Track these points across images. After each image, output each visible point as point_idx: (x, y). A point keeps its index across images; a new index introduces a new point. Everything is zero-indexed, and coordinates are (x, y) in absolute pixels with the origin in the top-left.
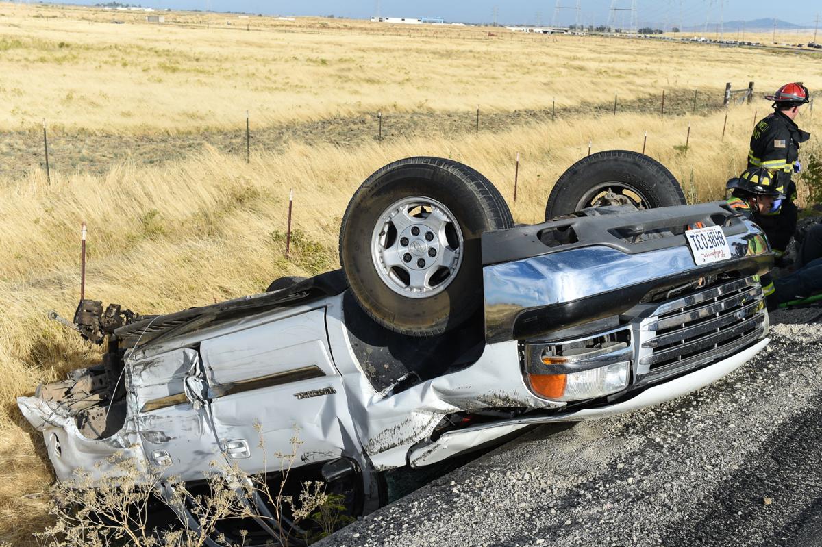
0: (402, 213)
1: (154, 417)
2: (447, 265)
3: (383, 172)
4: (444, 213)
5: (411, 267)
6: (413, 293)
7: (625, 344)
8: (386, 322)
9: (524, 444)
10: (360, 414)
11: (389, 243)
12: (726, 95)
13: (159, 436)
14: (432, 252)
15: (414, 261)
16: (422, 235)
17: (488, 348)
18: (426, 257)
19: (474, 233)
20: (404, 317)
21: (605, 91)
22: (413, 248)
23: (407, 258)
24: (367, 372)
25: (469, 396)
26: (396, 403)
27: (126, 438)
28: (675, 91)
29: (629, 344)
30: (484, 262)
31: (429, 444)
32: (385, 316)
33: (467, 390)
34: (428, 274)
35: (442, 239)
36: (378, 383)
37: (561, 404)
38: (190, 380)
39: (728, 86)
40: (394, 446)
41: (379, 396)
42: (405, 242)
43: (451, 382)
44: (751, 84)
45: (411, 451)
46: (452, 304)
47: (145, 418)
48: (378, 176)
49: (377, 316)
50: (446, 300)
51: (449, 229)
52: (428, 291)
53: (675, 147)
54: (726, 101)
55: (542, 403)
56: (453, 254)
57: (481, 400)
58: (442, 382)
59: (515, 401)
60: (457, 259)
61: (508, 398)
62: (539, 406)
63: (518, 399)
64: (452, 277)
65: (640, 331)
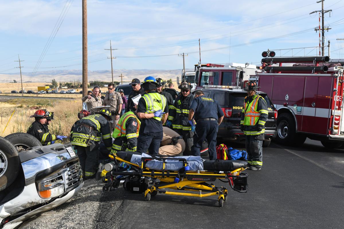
2: (3, 167)
7: (62, 180)
9: (30, 223)
17: (25, 187)
19: (11, 155)
25: (17, 206)
30: (21, 162)
33: (18, 204)
37: (49, 199)
43: (11, 203)
46: (8, 179)
50: (5, 178)
51: (1, 156)
55: (44, 201)
56: (4, 164)
57: (22, 206)
58: (8, 204)
59: (35, 203)
60: (6, 165)
61: (32, 202)
62: (42, 202)
63: (36, 201)
64: (5, 171)
65: (65, 176)
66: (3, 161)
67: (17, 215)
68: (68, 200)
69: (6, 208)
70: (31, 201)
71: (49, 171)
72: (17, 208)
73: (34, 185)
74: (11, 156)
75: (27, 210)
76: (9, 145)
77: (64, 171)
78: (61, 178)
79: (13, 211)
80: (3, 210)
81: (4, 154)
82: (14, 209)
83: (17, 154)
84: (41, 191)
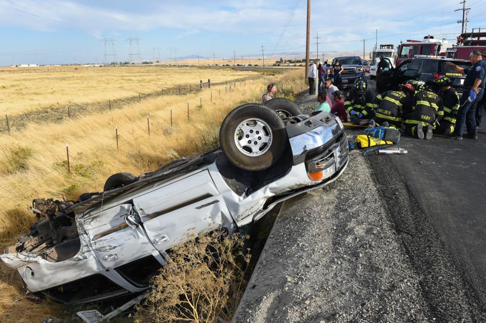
0: (244, 126)
1: (101, 241)
2: (267, 142)
3: (236, 111)
4: (262, 123)
5: (252, 146)
6: (255, 155)
8: (246, 167)
10: (233, 206)
11: (240, 138)
12: (201, 85)
13: (108, 248)
14: (260, 138)
15: (253, 142)
16: (254, 132)
17: (293, 167)
18: (257, 140)
20: (254, 165)
21: (148, 88)
22: (251, 138)
23: (250, 142)
24: (233, 190)
25: (282, 187)
26: (253, 198)
27: (83, 255)
28: (176, 86)
29: (334, 158)
30: (289, 137)
31: (262, 211)
32: (246, 165)
34: (258, 146)
35: (262, 134)
36: (239, 194)
37: (320, 182)
38: (129, 217)
39: (201, 81)
40: (249, 215)
41: (241, 198)
42: (248, 136)
43: (277, 184)
44: (209, 80)
45: (254, 216)
46: (273, 155)
47: (95, 243)
48: (234, 113)
49: (242, 166)
50: (271, 154)
51: (264, 128)
52: (260, 153)
53: (197, 107)
54: (201, 87)
55: (314, 183)
56: (268, 138)
57: (289, 188)
58: (273, 185)
59: (303, 185)
60: (270, 139)
61: (301, 184)
62: (312, 184)
63: (305, 183)
64: (270, 145)
65: (337, 152)
66: (267, 134)
67: (282, 195)
69: (271, 189)
70: (299, 183)
71: (321, 150)
72: (283, 189)
73: (303, 165)
74: (276, 129)
75: (293, 191)
76: (274, 116)
77: (336, 147)
78: (332, 156)
79: (279, 193)
80: (268, 190)
81: (268, 127)
82: (281, 190)
83: (283, 126)
84: (311, 172)
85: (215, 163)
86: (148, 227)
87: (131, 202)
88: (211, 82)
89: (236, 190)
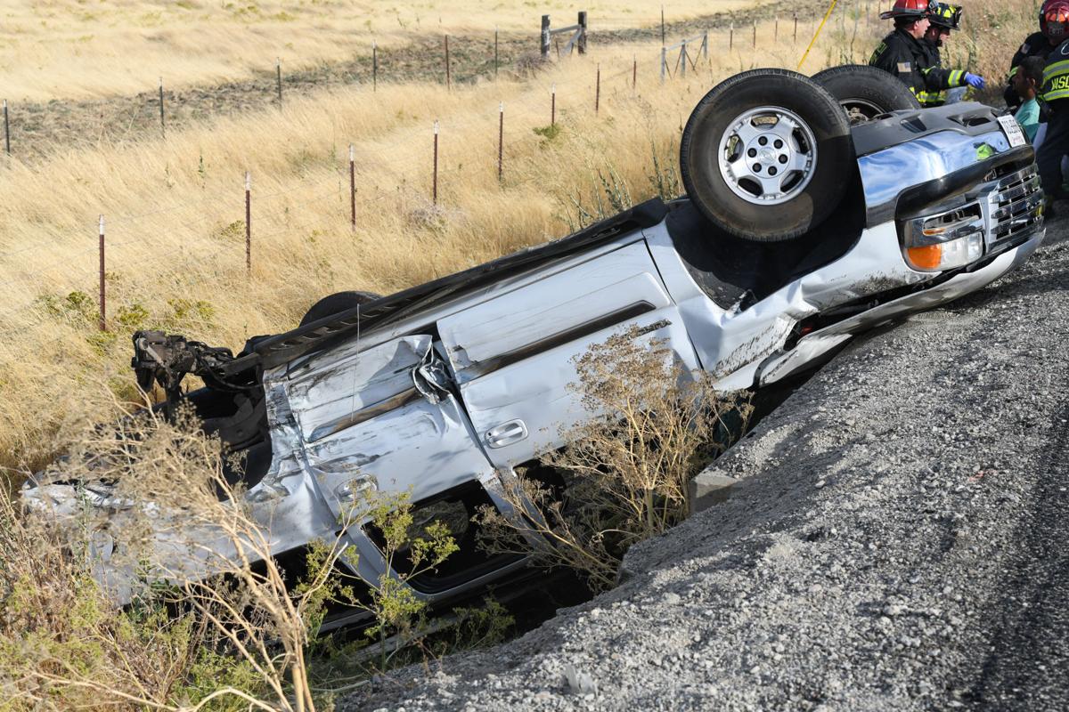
0: (744, 127)
1: (334, 442)
2: (802, 168)
3: (726, 87)
4: (792, 119)
5: (763, 177)
6: (768, 201)
7: (976, 217)
8: (745, 232)
9: (874, 340)
10: (705, 337)
11: (733, 159)
12: (543, 37)
13: (353, 460)
14: (783, 159)
15: (765, 169)
16: (771, 144)
17: (865, 232)
18: (777, 163)
19: (829, 132)
20: (766, 225)
22: (762, 157)
23: (757, 167)
24: (708, 294)
25: (837, 288)
26: (758, 312)
27: (277, 485)
28: (421, 40)
29: (980, 217)
30: (858, 153)
31: (782, 354)
32: (745, 225)
33: (844, 279)
34: (779, 179)
35: (790, 148)
36: (724, 303)
37: (936, 274)
38: (423, 371)
39: (545, 21)
40: (746, 363)
41: (729, 314)
42: (752, 153)
43: (823, 276)
44: (582, 17)
45: (760, 369)
46: (815, 203)
47: (317, 449)
48: (721, 91)
49: (735, 228)
50: (809, 200)
51: (797, 135)
52: (783, 198)
54: (544, 50)
55: (918, 277)
56: (805, 158)
57: (854, 288)
58: (814, 278)
59: (891, 281)
60: (811, 162)
61: (884, 279)
62: (914, 281)
63: (895, 277)
64: (808, 179)
65: (990, 204)
66: (803, 149)
67: (836, 312)
68: (991, 282)
69: (806, 290)
70: (879, 276)
71: (940, 188)
72: (838, 292)
73: (891, 227)
74: (827, 136)
75: (865, 299)
76: (824, 101)
77: (986, 191)
78: (975, 211)
79: (827, 301)
80: (799, 294)
81: (807, 129)
82: (831, 294)
83: (846, 130)
84: (911, 248)
85: (664, 222)
86: (473, 395)
87: (431, 330)
88: (592, 27)
89: (717, 294)
